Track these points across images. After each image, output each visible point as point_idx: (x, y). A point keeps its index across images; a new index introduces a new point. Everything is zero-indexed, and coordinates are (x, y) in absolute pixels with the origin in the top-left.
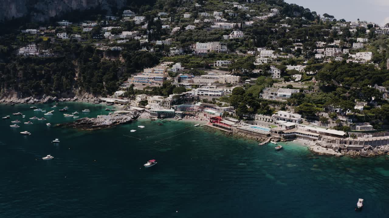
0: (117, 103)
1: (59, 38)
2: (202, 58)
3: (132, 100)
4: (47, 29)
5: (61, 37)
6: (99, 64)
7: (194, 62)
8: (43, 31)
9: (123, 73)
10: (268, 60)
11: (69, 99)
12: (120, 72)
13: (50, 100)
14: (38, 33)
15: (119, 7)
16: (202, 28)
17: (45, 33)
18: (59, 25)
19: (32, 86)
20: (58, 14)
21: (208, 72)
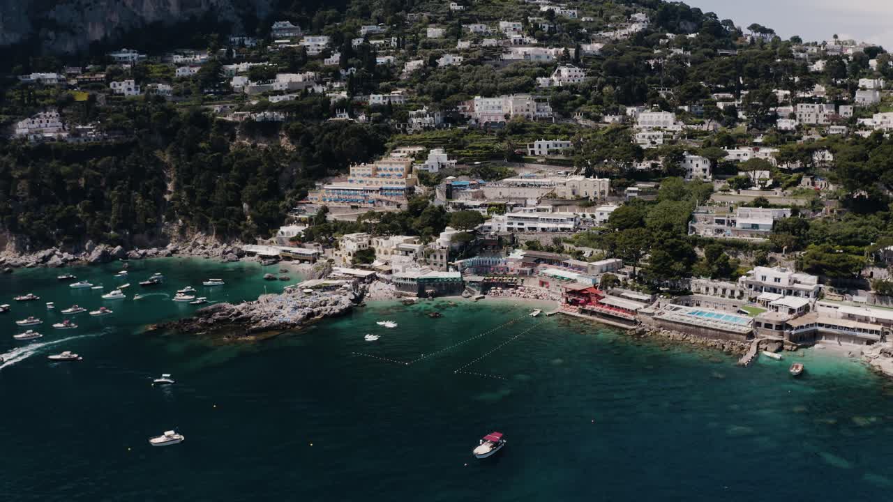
0: (289, 259)
1: (116, 94)
2: (495, 134)
3: (330, 250)
4: (84, 71)
5: (122, 91)
6: (226, 158)
7: (477, 145)
8: (74, 78)
9: (292, 178)
10: (665, 136)
11: (154, 250)
12: (285, 176)
13: (105, 254)
14: (61, 83)
15: (262, 15)
16: (480, 61)
17: (79, 83)
18: (112, 61)
19: (56, 220)
20: (109, 34)
21: (517, 171)
